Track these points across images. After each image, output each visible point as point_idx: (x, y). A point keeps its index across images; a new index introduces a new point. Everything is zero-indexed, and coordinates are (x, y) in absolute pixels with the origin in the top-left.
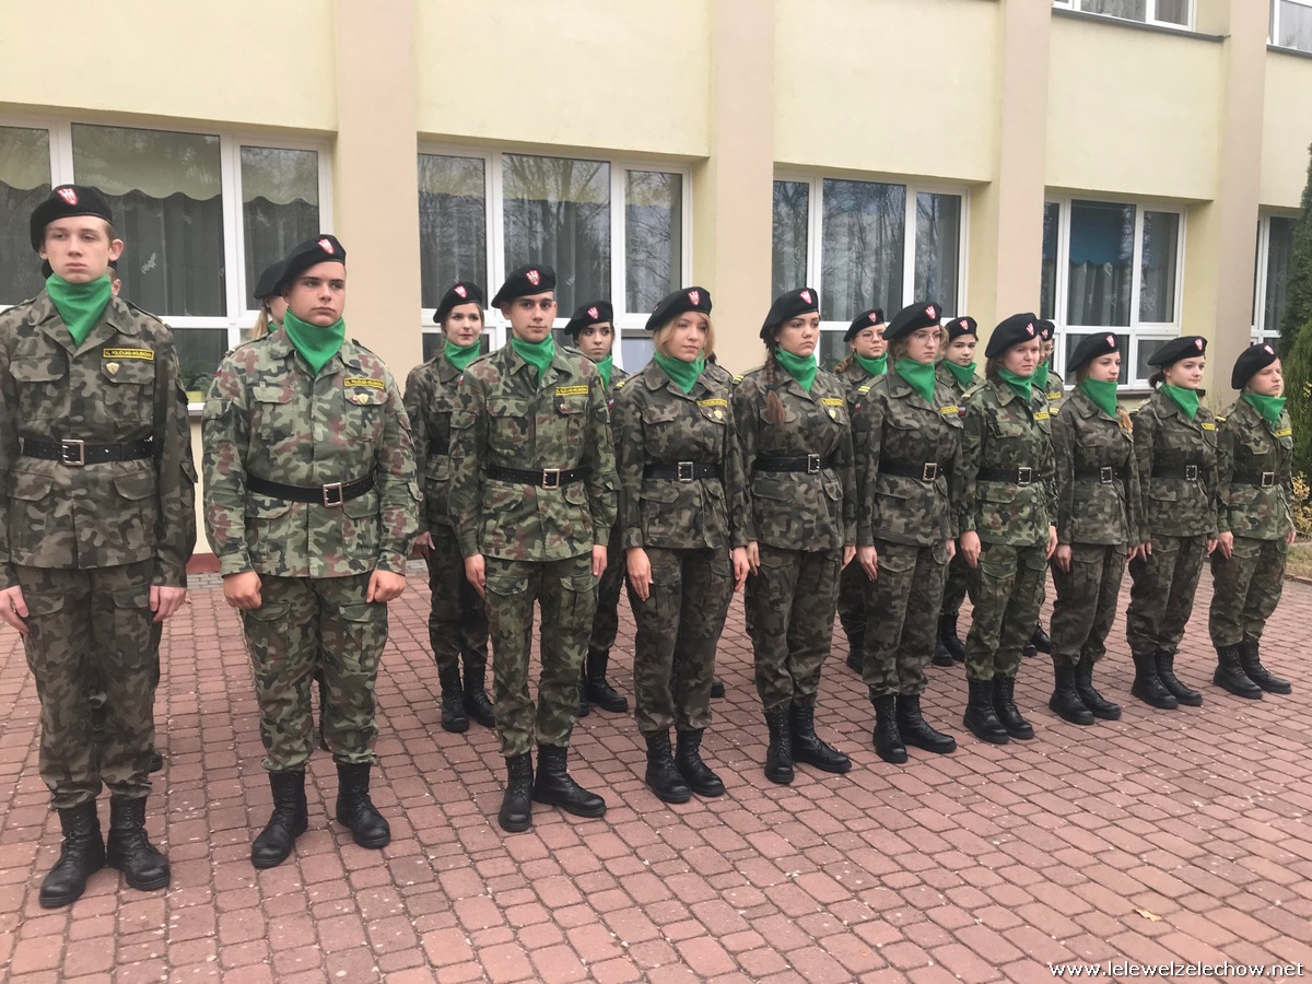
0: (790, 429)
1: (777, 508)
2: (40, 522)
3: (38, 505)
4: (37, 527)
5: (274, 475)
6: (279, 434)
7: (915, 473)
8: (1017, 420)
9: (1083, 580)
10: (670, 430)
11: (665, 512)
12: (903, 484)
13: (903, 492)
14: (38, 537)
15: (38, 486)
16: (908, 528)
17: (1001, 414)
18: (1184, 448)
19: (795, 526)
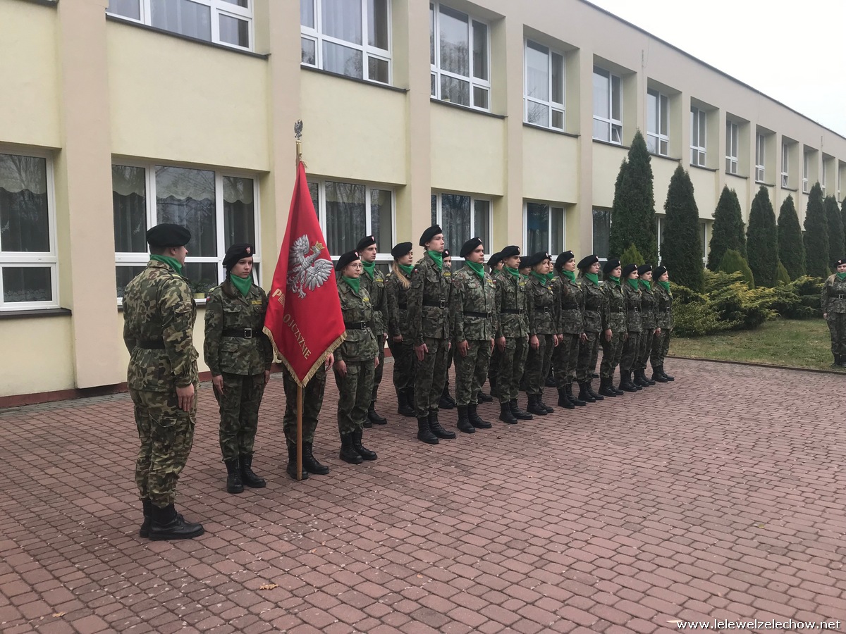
0: (573, 295)
1: (569, 321)
2: (435, 325)
3: (435, 320)
4: (434, 327)
5: (476, 310)
6: (477, 297)
7: (595, 309)
8: (617, 293)
9: (631, 344)
10: (544, 297)
11: (542, 322)
12: (593, 313)
13: (594, 315)
14: (435, 329)
15: (435, 314)
16: (595, 327)
17: (613, 290)
18: (649, 300)
19: (575, 326)
